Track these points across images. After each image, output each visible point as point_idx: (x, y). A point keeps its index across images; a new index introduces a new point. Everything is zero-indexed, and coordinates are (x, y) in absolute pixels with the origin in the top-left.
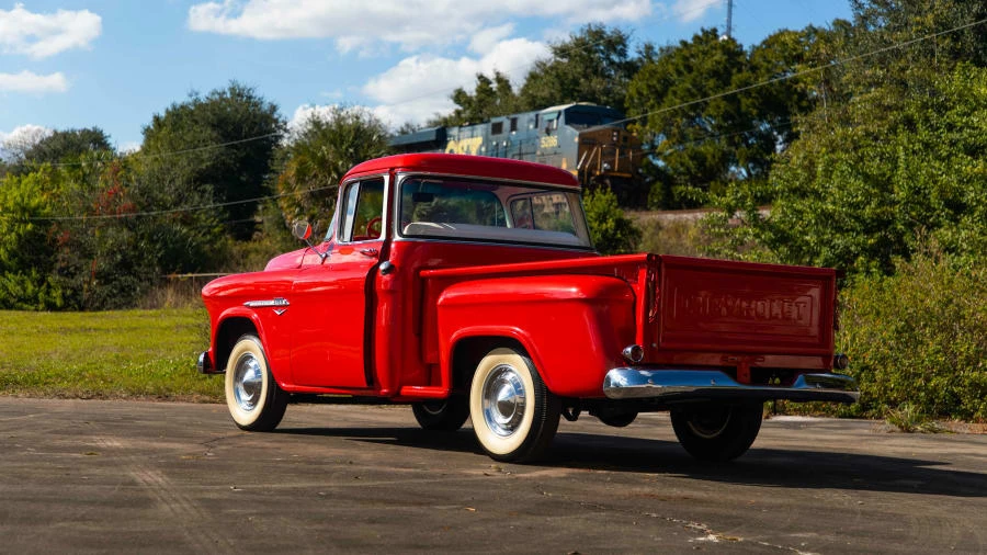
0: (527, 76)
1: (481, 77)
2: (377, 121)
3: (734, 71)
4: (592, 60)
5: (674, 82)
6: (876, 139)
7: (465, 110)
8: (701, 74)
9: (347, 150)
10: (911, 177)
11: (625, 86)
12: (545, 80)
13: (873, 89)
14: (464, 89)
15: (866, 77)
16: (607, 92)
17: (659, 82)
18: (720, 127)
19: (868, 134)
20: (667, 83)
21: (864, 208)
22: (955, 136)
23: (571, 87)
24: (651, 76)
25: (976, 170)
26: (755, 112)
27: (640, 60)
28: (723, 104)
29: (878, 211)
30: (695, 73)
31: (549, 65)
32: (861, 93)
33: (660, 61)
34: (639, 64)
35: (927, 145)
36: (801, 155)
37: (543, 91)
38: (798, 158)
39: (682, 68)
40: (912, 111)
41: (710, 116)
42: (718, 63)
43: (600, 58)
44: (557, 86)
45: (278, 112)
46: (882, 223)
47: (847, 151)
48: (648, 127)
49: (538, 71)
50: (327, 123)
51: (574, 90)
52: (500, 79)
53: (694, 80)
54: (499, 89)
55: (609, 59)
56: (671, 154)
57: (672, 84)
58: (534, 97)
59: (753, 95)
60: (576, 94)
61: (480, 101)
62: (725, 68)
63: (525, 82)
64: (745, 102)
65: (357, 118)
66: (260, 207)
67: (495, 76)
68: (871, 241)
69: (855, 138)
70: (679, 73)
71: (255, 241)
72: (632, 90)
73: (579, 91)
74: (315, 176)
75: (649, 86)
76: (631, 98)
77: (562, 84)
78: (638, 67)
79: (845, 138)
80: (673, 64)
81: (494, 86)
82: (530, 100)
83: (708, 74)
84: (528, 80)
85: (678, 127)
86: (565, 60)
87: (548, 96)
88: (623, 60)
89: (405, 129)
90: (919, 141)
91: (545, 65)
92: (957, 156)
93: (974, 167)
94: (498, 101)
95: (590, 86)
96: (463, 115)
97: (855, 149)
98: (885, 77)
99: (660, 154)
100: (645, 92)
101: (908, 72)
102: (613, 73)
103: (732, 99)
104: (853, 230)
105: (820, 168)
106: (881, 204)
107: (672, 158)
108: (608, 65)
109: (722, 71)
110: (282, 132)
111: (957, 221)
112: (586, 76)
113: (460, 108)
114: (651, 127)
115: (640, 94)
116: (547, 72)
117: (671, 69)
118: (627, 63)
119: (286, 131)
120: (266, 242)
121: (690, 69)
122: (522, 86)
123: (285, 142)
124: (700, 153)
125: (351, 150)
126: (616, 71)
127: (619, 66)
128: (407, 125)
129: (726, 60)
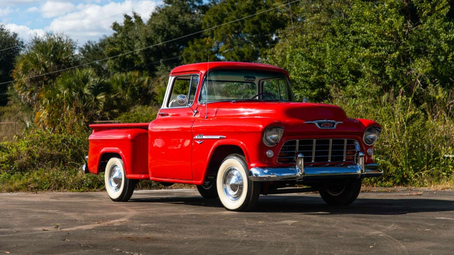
0: (151, 14)
1: (126, 16)
2: (71, 40)
3: (257, 8)
4: (184, 5)
5: (227, 15)
6: (317, 40)
7: (119, 33)
8: (240, 11)
9: (50, 55)
10: (334, 59)
11: (202, 18)
12: (160, 16)
13: (315, 14)
14: (117, 22)
15: (311, 8)
16: (193, 22)
17: (219, 15)
18: (251, 38)
19: (313, 38)
20: (223, 16)
21: (310, 77)
22: (356, 37)
23: (174, 19)
24: (215, 12)
25: (365, 55)
26: (268, 29)
27: (210, 4)
28: (251, 26)
29: (317, 78)
30: (237, 10)
31: (161, 8)
32: (310, 17)
33: (220, 5)
34: (210, 7)
35: (342, 43)
36: (281, 50)
37: (159, 22)
38: (279, 52)
39: (230, 8)
40: (334, 25)
41: (246, 32)
42: (249, 5)
43: (188, 4)
44: (167, 19)
45: (18, 37)
46: (320, 84)
47: (303, 47)
48: (214, 39)
49: (156, 12)
50: (43, 42)
51: (175, 20)
52: (136, 17)
53: (237, 14)
54: (136, 22)
55: (193, 4)
56: (227, 52)
57: (226, 16)
58: (154, 25)
59: (267, 21)
60: (176, 23)
61: (126, 28)
62: (252, 7)
63: (150, 17)
64: (263, 24)
65: (60, 39)
66: (9, 88)
67: (133, 15)
68: (314, 93)
69: (307, 40)
70: (229, 10)
71: (8, 106)
72: (205, 20)
73: (178, 22)
74: (33, 70)
75: (214, 18)
76: (205, 24)
77: (169, 18)
78: (209, 8)
79: (302, 40)
80: (225, 6)
81: (133, 20)
82: (153, 27)
83: (244, 10)
84: (152, 17)
85: (230, 39)
86: (170, 6)
87: (162, 24)
88: (201, 5)
89: (88, 44)
90: (338, 41)
91: (159, 8)
92: (357, 48)
93: (365, 53)
94: (136, 28)
95: (184, 18)
96: (118, 36)
97: (307, 46)
98: (321, 8)
99: (221, 52)
100: (212, 21)
101: (332, 5)
102: (196, 11)
103: (256, 23)
104: (305, 88)
105: (288, 57)
106: (319, 74)
107: (227, 54)
108: (193, 8)
109: (251, 9)
110: (21, 48)
111: (357, 81)
112: (181, 14)
113: (116, 32)
114: (216, 39)
115: (210, 22)
116: (160, 12)
117: (225, 8)
118: (203, 6)
119: (23, 46)
120: (14, 107)
121: (234, 8)
122: (148, 20)
123: (22, 53)
124: (241, 51)
125: (52, 55)
126: (197, 11)
127: (199, 8)
128: (89, 42)
129: (253, 3)
